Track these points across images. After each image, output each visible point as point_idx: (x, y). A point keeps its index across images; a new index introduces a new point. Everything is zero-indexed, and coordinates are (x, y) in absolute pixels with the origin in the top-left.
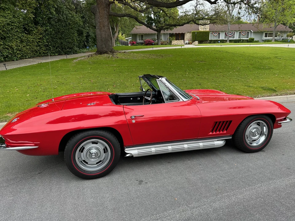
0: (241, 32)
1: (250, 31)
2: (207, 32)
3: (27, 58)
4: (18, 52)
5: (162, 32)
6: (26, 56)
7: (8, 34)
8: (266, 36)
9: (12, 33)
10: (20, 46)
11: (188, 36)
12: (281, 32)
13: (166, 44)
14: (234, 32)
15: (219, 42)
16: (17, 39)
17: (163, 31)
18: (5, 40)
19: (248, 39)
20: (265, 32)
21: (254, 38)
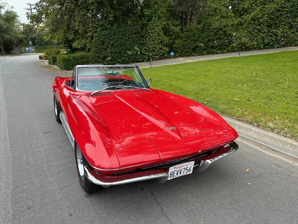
3: (292, 46)
4: (282, 39)
6: (292, 43)
7: (275, 20)
9: (280, 20)
10: (287, 33)
16: (285, 25)
18: (270, 27)
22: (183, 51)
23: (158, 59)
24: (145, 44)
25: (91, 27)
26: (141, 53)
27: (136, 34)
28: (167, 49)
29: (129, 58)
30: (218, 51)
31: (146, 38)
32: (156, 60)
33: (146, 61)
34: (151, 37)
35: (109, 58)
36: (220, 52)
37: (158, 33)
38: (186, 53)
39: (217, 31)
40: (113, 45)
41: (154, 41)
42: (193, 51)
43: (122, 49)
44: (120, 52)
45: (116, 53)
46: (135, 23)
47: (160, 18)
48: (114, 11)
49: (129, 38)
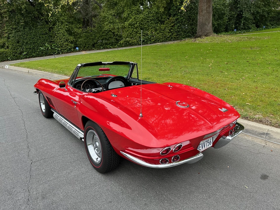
22: (85, 46)
23: (66, 52)
24: (54, 42)
25: (6, 30)
26: (52, 48)
27: (45, 34)
28: (73, 45)
29: (42, 53)
30: (111, 47)
31: (54, 37)
32: (65, 53)
33: (57, 54)
34: (58, 37)
35: (25, 53)
36: (112, 47)
37: (63, 33)
38: (87, 48)
39: (108, 33)
40: (27, 43)
41: (61, 39)
42: (93, 46)
43: (35, 46)
44: (34, 48)
45: (30, 49)
46: (43, 26)
47: (62, 23)
48: (24, 18)
49: (40, 37)
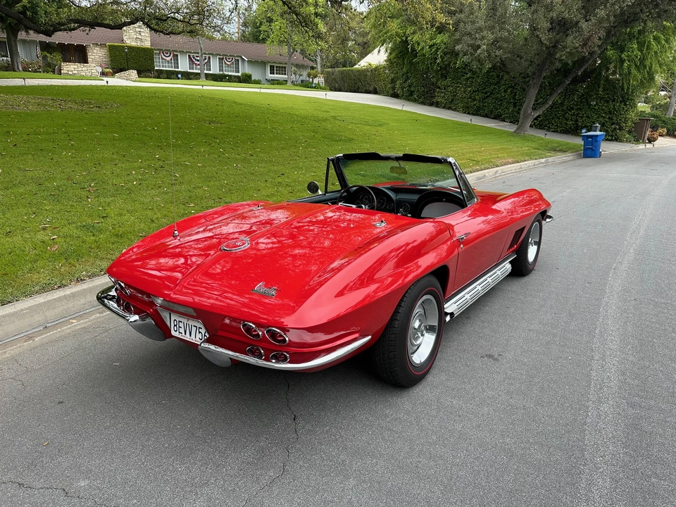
0: (223, 58)
1: (239, 58)
2: (148, 49)
5: (22, 35)
8: (272, 73)
11: (97, 55)
12: (297, 66)
13: (35, 71)
14: (207, 56)
15: (180, 76)
17: (23, 33)
19: (240, 74)
20: (270, 62)
21: (250, 73)
